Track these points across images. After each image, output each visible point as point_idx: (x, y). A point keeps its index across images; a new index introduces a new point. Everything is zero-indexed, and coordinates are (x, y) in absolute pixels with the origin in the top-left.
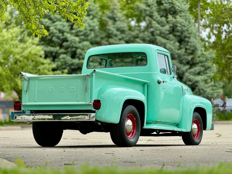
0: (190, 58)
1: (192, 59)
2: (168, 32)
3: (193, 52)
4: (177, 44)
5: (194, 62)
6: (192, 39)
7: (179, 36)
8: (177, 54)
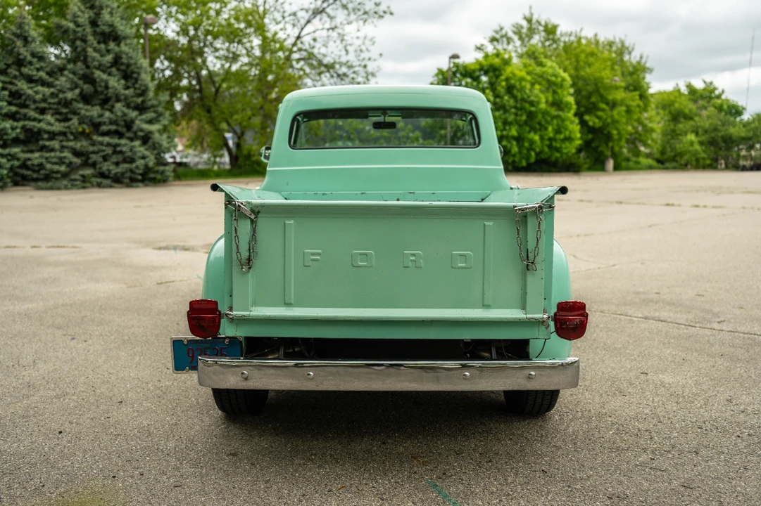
0: (139, 100)
1: (143, 102)
2: (109, 65)
3: (143, 93)
4: (123, 82)
5: (145, 105)
6: (143, 76)
7: (125, 71)
8: (124, 94)
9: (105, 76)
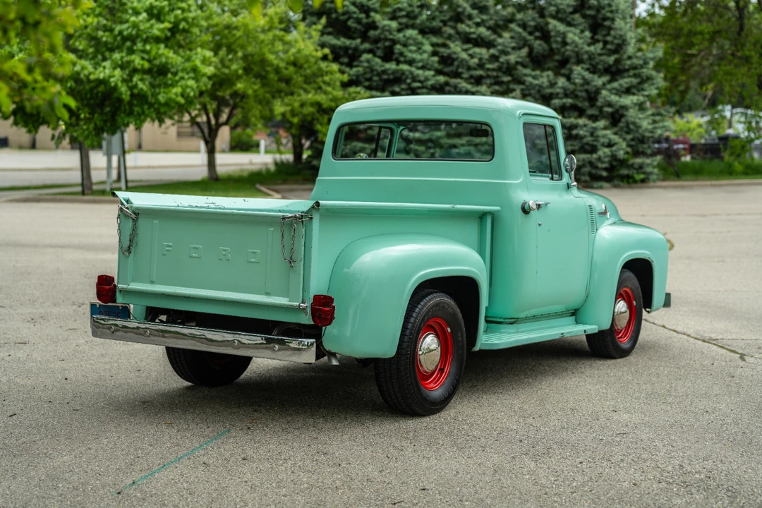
0: (611, 59)
1: (617, 61)
2: (571, 10)
3: (619, 48)
4: (588, 34)
5: (621, 67)
6: (619, 23)
7: (594, 17)
8: (587, 52)
9: (561, 27)
